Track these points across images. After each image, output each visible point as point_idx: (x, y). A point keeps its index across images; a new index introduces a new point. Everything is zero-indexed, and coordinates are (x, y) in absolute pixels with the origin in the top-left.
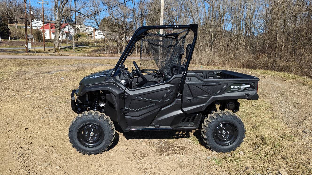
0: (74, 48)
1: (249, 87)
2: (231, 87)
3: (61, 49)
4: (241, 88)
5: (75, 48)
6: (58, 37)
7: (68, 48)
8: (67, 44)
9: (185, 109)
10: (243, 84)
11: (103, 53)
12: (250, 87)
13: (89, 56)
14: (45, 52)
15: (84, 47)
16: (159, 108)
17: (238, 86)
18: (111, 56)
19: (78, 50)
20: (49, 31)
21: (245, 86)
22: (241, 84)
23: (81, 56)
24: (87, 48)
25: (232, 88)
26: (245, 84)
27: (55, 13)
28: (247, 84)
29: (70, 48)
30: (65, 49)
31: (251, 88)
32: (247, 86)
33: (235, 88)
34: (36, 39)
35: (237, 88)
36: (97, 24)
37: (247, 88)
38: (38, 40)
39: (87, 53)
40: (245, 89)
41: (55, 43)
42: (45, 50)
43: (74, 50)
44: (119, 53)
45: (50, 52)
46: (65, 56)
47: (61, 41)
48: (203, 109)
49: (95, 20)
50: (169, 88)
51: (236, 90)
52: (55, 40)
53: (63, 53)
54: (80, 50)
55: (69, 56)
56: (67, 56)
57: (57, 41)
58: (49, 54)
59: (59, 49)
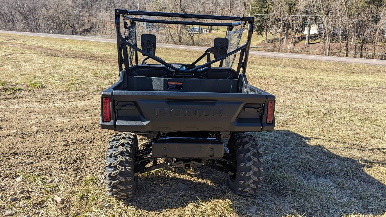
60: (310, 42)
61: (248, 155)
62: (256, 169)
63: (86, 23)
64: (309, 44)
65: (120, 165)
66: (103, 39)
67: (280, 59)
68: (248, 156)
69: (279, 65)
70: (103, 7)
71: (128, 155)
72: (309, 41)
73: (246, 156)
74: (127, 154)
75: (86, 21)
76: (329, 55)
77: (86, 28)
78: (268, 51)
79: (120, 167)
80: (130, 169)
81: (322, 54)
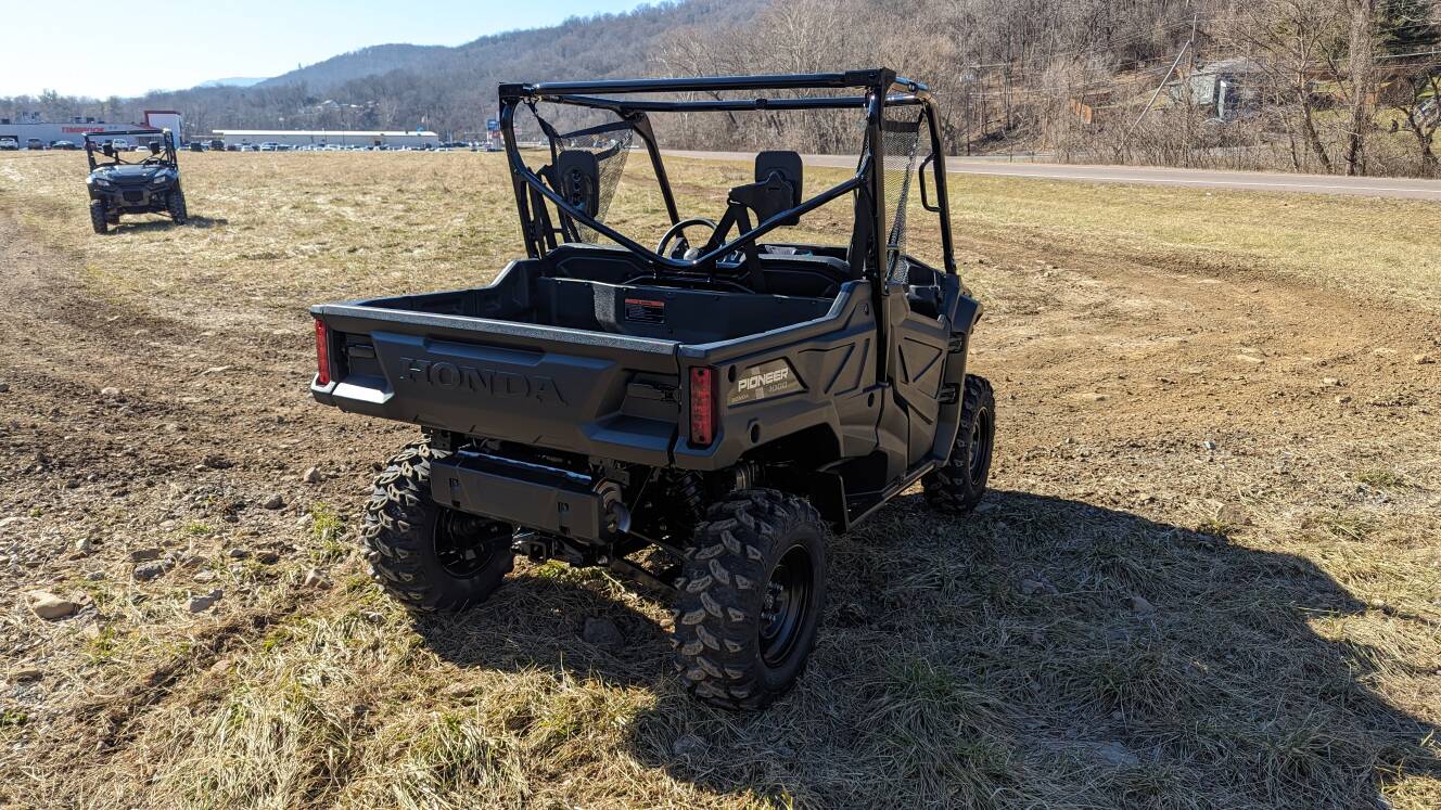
61: (706, 553)
62: (715, 609)
63: (994, 112)
65: (386, 512)
66: (1035, 165)
68: (702, 557)
70: (1061, 45)
71: (414, 488)
73: (697, 557)
74: (412, 486)
75: (999, 104)
77: (993, 127)
79: (385, 517)
80: (404, 527)
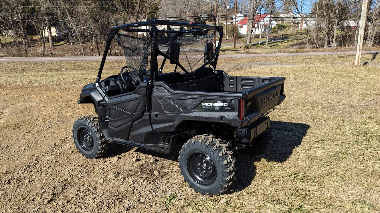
0: (267, 43)
1: (226, 106)
2: (203, 104)
3: (252, 45)
4: (215, 106)
5: (269, 44)
6: (251, 31)
7: (261, 43)
8: (260, 40)
9: (156, 127)
10: (218, 101)
11: (303, 47)
12: (228, 106)
13: (282, 53)
14: (235, 49)
15: (282, 41)
16: (131, 122)
17: (212, 104)
18: (312, 51)
19: (273, 46)
20: (246, 25)
21: (221, 105)
22: (215, 101)
23: (271, 53)
24: (285, 42)
25: (204, 106)
26: (221, 101)
27: (250, 4)
28: (224, 102)
29: (263, 43)
30: (257, 45)
31: (230, 108)
32: (224, 104)
33: (208, 105)
34: (230, 35)
35: (211, 106)
36: (298, 10)
37: (224, 107)
38: (232, 36)
39: (283, 48)
40: (221, 108)
41: (247, 39)
42: (235, 48)
43: (267, 46)
44: (325, 46)
45: (240, 50)
46: (252, 53)
47: (254, 35)
48: (173, 130)
49: (295, 5)
50: (137, 99)
51: (209, 109)
52: (247, 35)
53: (254, 50)
54: (274, 45)
55: (257, 53)
56: (254, 53)
57: (249, 36)
58: (236, 52)
59: (251, 45)
60: (55, 44)
64: (54, 46)
67: (58, 63)
69: (62, 69)
72: (53, 44)
76: (85, 56)
78: (15, 56)
81: (78, 55)
